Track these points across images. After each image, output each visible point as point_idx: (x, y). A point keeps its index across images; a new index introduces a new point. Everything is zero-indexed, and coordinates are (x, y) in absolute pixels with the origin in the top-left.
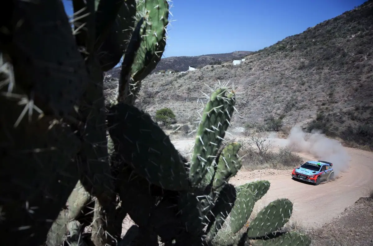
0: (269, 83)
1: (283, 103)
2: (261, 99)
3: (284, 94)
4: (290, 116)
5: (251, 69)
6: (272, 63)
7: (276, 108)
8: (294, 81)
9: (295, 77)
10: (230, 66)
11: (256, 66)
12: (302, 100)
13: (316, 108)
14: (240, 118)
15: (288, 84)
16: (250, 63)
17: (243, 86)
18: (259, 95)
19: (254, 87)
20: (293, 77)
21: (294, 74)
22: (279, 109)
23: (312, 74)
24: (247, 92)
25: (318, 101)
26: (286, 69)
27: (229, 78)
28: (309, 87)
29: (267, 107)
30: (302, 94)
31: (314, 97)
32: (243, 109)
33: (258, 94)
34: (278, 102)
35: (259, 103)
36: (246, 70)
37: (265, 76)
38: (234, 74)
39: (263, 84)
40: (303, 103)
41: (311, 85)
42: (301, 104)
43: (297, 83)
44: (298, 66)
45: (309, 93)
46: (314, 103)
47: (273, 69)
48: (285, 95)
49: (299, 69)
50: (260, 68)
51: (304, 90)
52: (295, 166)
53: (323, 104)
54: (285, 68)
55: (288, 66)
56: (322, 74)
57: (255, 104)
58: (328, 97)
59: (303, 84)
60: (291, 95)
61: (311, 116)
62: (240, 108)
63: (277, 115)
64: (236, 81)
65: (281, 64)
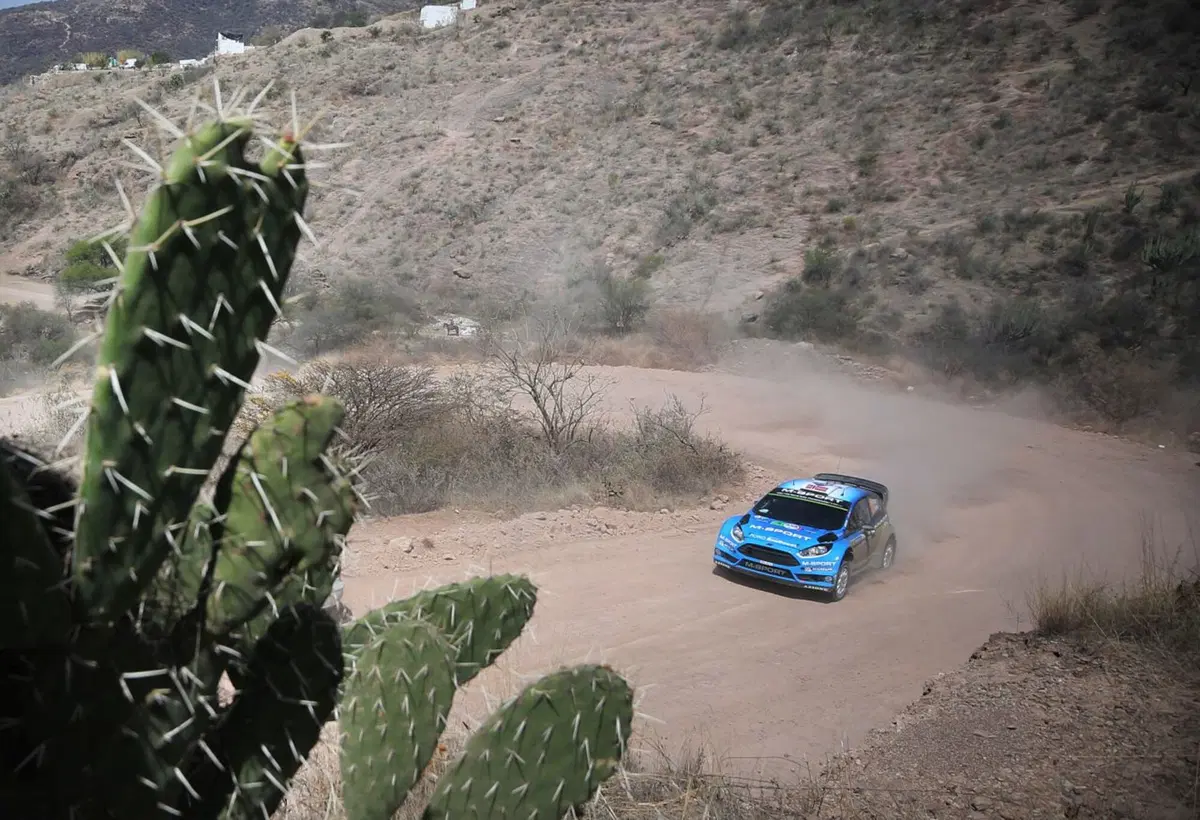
0: (588, 111)
1: (650, 201)
2: (550, 185)
3: (654, 161)
4: (686, 264)
5: (502, 46)
6: (599, 21)
7: (619, 228)
8: (700, 102)
9: (708, 83)
10: (408, 32)
11: (527, 32)
12: (738, 189)
13: (802, 223)
14: (455, 273)
15: (671, 118)
16: (497, 20)
17: (467, 124)
18: (543, 167)
19: (519, 131)
20: (696, 82)
21: (700, 67)
22: (633, 230)
23: (779, 69)
24: (487, 151)
25: (808, 194)
26: (664, 47)
27: (405, 87)
28: (769, 127)
29: (580, 221)
30: (736, 160)
31: (789, 175)
32: (470, 232)
33: (537, 161)
34: (630, 200)
35: (544, 204)
36: (482, 52)
37: (567, 80)
38: (427, 72)
39: (560, 114)
40: (743, 203)
41: (776, 118)
42: (731, 207)
43: (714, 111)
44: (716, 31)
45: (768, 156)
46: (790, 200)
47: (602, 45)
48: (663, 165)
49: (723, 46)
50: (545, 41)
51: (747, 143)
52: (706, 493)
53: (833, 208)
54: (659, 42)
55: (672, 33)
56: (828, 69)
57: (524, 211)
58: (853, 176)
59: (741, 115)
60: (688, 165)
61: (778, 264)
62: (456, 226)
63: (627, 256)
64: (436, 104)
65: (639, 22)
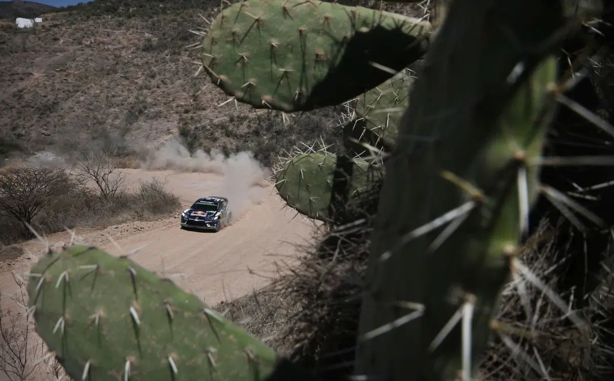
0: (95, 70)
1: (123, 107)
2: (82, 99)
3: (123, 91)
4: (138, 131)
5: (56, 39)
6: (96, 35)
7: (111, 117)
8: (138, 70)
9: (140, 63)
10: (10, 28)
11: (66, 35)
12: (154, 103)
13: (177, 116)
14: (43, 134)
15: (128, 75)
16: (53, 28)
17: (43, 71)
18: (78, 91)
19: (66, 76)
20: (136, 63)
21: (137, 57)
22: (117, 117)
23: (164, 61)
24: (53, 83)
25: (178, 106)
26: (123, 48)
27: (12, 52)
28: (163, 81)
29: (95, 113)
30: (153, 92)
31: (171, 99)
32: (48, 116)
33: (76, 88)
34: (115, 105)
35: (80, 106)
36: (47, 41)
37: (85, 57)
38: (22, 46)
39: (84, 70)
40: (157, 109)
41: (165, 79)
42: (152, 110)
43: (143, 74)
44: (141, 44)
45: (164, 92)
46: (172, 108)
47: (98, 44)
48: (126, 93)
49: (144, 50)
50: (74, 40)
51: (156, 86)
53: (187, 112)
54: (120, 46)
55: (125, 43)
56: (180, 62)
57: (72, 108)
58: (192, 101)
59: (153, 77)
60: (135, 94)
61: (170, 131)
62: (41, 114)
63: (115, 128)
64: (28, 61)
65: (113, 37)
